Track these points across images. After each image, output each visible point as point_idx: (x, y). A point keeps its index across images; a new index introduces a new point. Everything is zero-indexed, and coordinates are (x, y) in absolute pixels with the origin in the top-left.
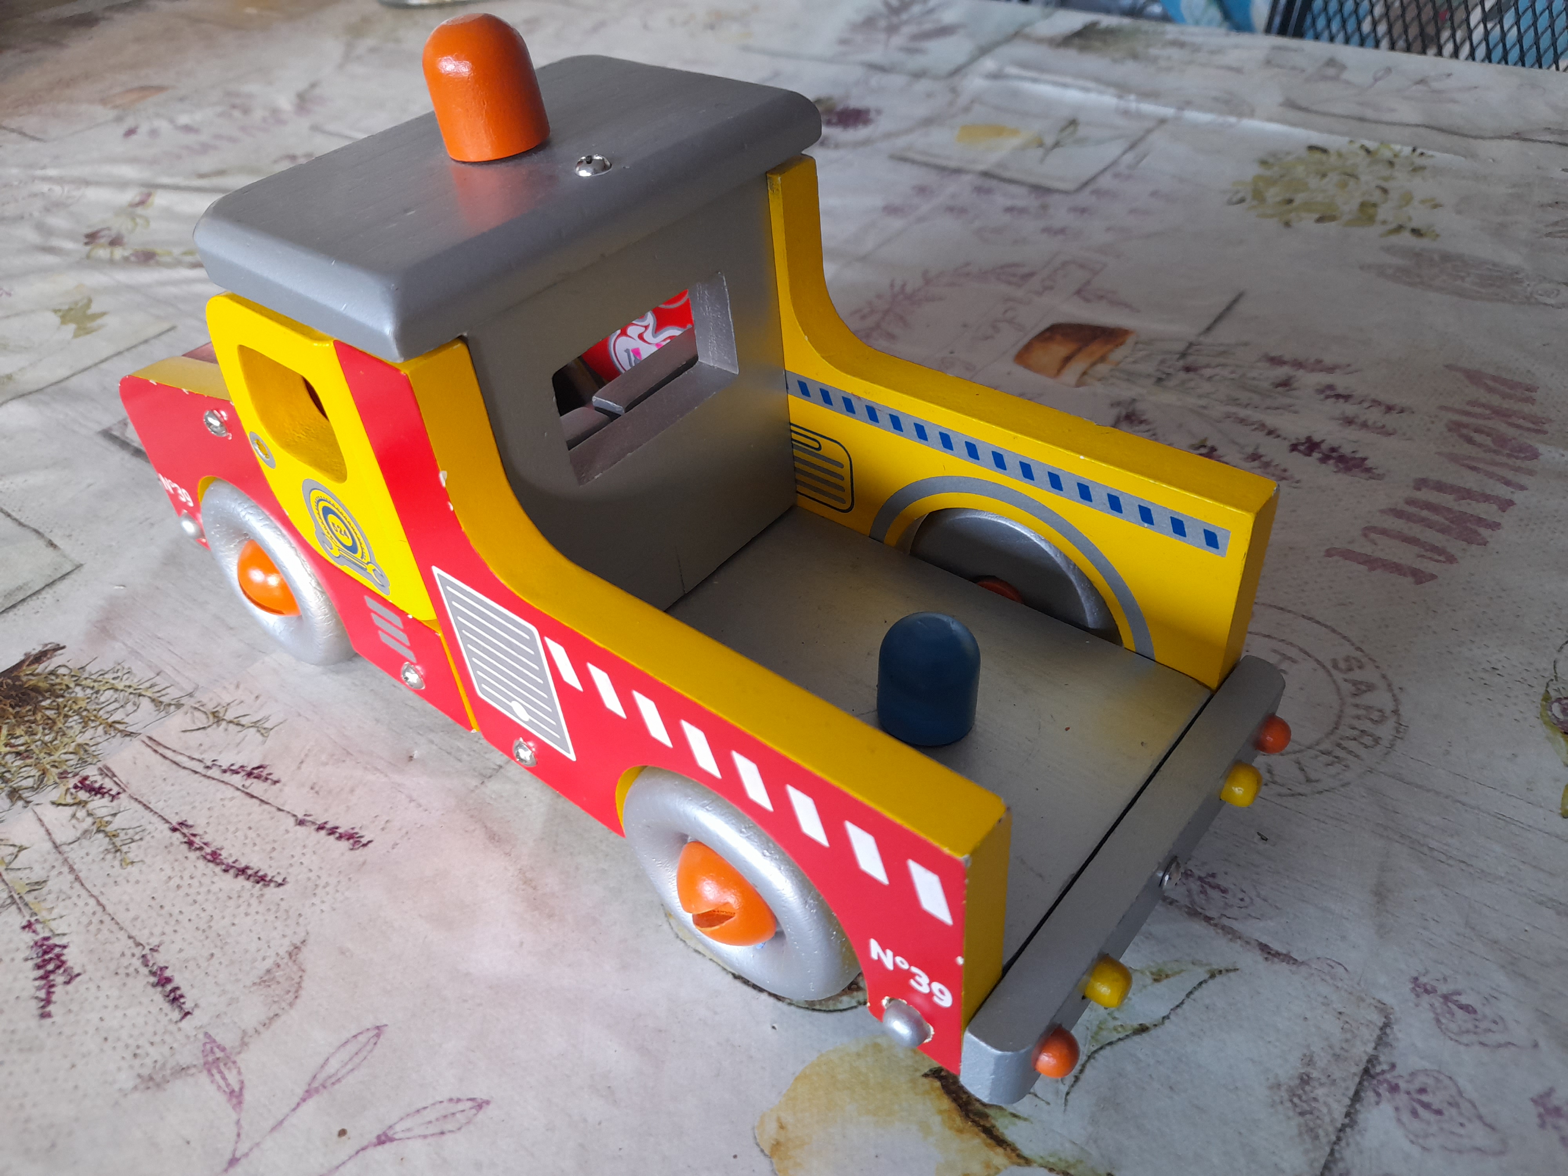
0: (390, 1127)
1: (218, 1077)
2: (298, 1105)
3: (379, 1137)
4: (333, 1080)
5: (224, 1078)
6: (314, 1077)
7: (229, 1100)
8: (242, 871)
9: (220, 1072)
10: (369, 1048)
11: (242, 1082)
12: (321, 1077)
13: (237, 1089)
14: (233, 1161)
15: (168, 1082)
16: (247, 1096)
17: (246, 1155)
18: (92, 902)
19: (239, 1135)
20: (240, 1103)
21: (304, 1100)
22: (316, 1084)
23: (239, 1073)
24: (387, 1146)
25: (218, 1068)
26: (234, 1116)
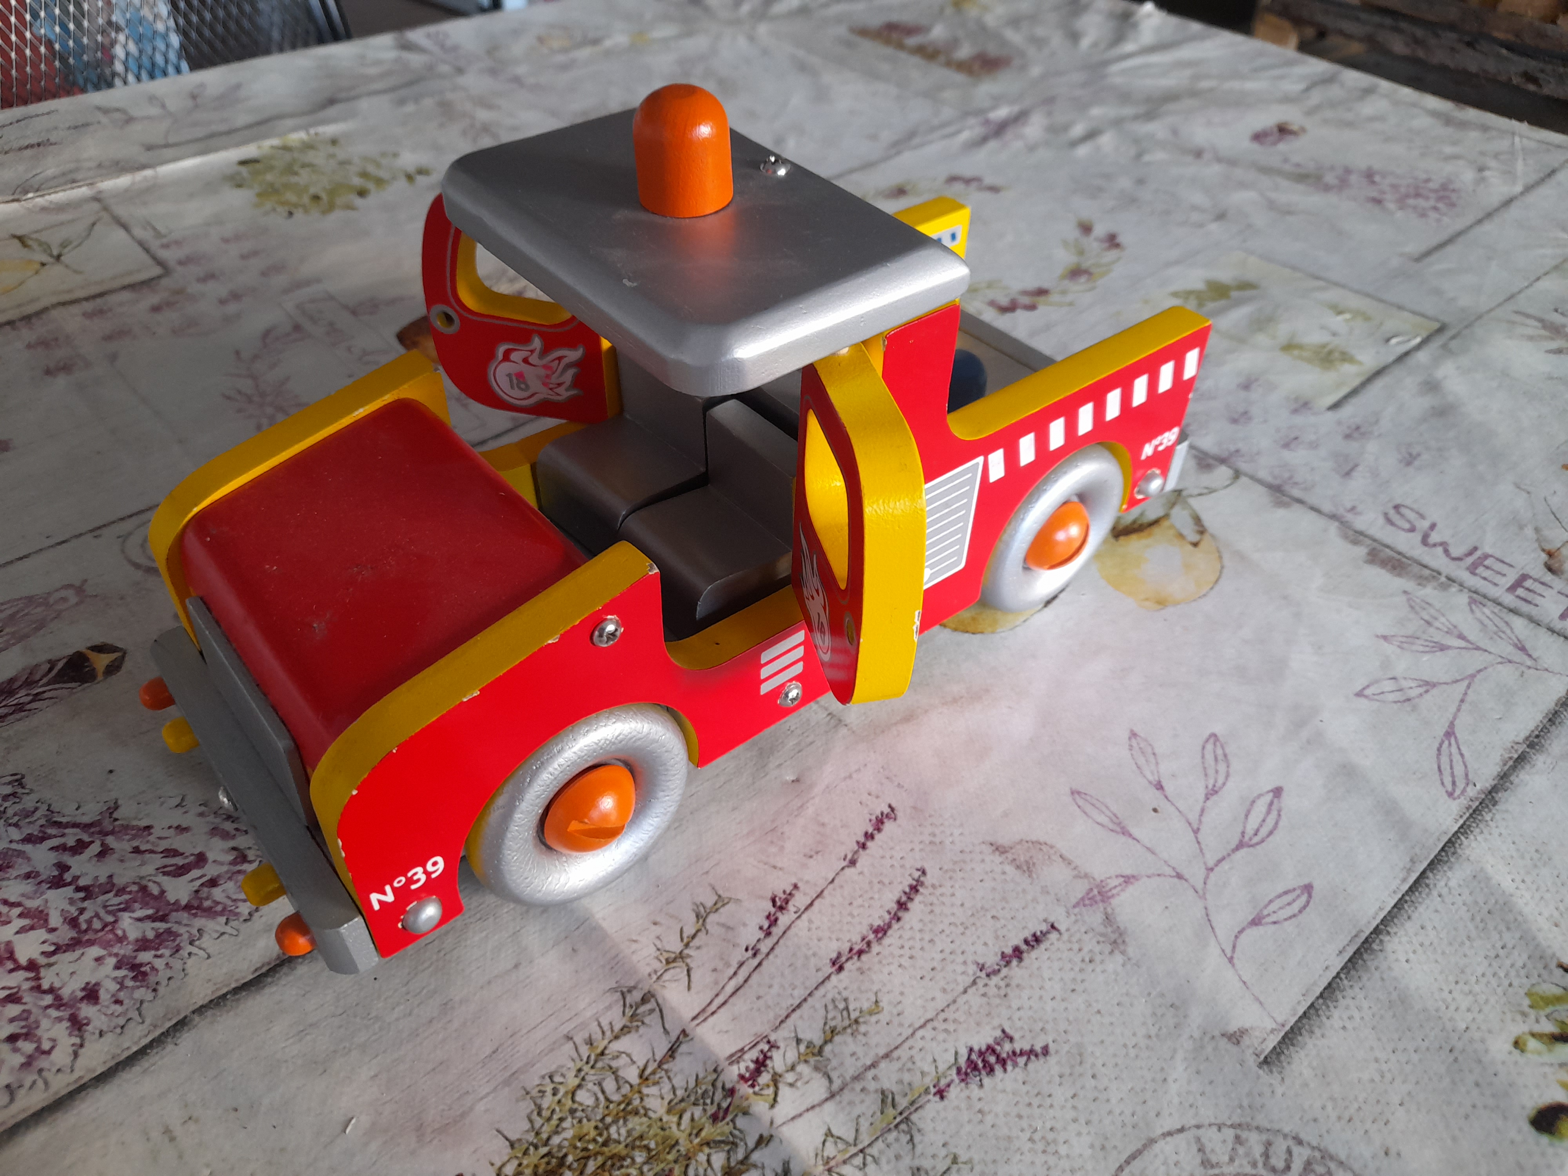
0: (1150, 782)
1: (1114, 892)
2: (1134, 839)
3: (1158, 789)
4: (1114, 818)
5: (1115, 887)
6: (1112, 830)
7: (1132, 883)
8: (902, 905)
9: (1110, 890)
10: (1088, 798)
11: (1117, 876)
12: (1111, 826)
13: (1123, 879)
14: (1179, 876)
15: (1118, 927)
16: (1128, 872)
17: (1174, 869)
18: (920, 1033)
19: (1159, 875)
20: (1133, 877)
21: (1130, 835)
22: (1118, 829)
23: (1110, 878)
24: (1164, 784)
25: (1107, 892)
26: (1145, 879)
